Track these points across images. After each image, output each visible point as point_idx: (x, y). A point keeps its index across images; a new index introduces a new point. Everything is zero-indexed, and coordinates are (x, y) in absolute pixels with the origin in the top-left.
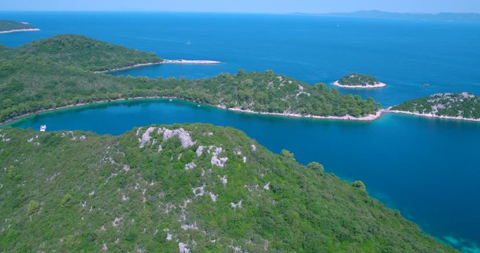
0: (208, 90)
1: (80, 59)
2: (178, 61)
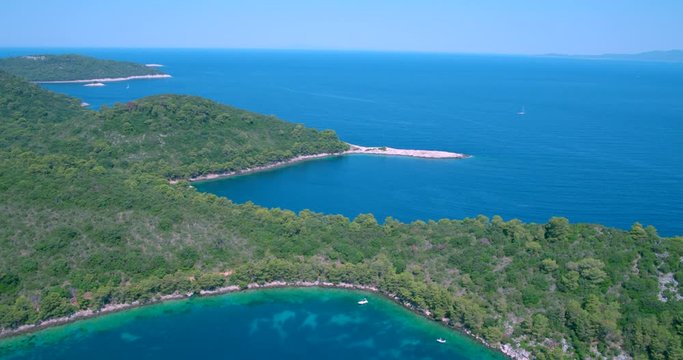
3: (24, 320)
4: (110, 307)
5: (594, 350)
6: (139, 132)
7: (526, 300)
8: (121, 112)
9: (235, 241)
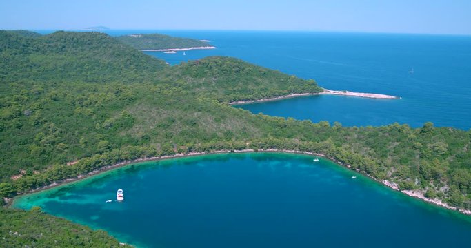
0: (372, 151)
1: (226, 85)
2: (341, 93)
3: (154, 155)
4: (191, 154)
5: (432, 184)
6: (201, 77)
7: (402, 161)
8: (192, 65)
9: (252, 129)
